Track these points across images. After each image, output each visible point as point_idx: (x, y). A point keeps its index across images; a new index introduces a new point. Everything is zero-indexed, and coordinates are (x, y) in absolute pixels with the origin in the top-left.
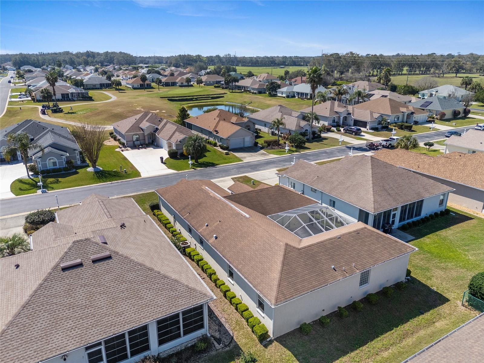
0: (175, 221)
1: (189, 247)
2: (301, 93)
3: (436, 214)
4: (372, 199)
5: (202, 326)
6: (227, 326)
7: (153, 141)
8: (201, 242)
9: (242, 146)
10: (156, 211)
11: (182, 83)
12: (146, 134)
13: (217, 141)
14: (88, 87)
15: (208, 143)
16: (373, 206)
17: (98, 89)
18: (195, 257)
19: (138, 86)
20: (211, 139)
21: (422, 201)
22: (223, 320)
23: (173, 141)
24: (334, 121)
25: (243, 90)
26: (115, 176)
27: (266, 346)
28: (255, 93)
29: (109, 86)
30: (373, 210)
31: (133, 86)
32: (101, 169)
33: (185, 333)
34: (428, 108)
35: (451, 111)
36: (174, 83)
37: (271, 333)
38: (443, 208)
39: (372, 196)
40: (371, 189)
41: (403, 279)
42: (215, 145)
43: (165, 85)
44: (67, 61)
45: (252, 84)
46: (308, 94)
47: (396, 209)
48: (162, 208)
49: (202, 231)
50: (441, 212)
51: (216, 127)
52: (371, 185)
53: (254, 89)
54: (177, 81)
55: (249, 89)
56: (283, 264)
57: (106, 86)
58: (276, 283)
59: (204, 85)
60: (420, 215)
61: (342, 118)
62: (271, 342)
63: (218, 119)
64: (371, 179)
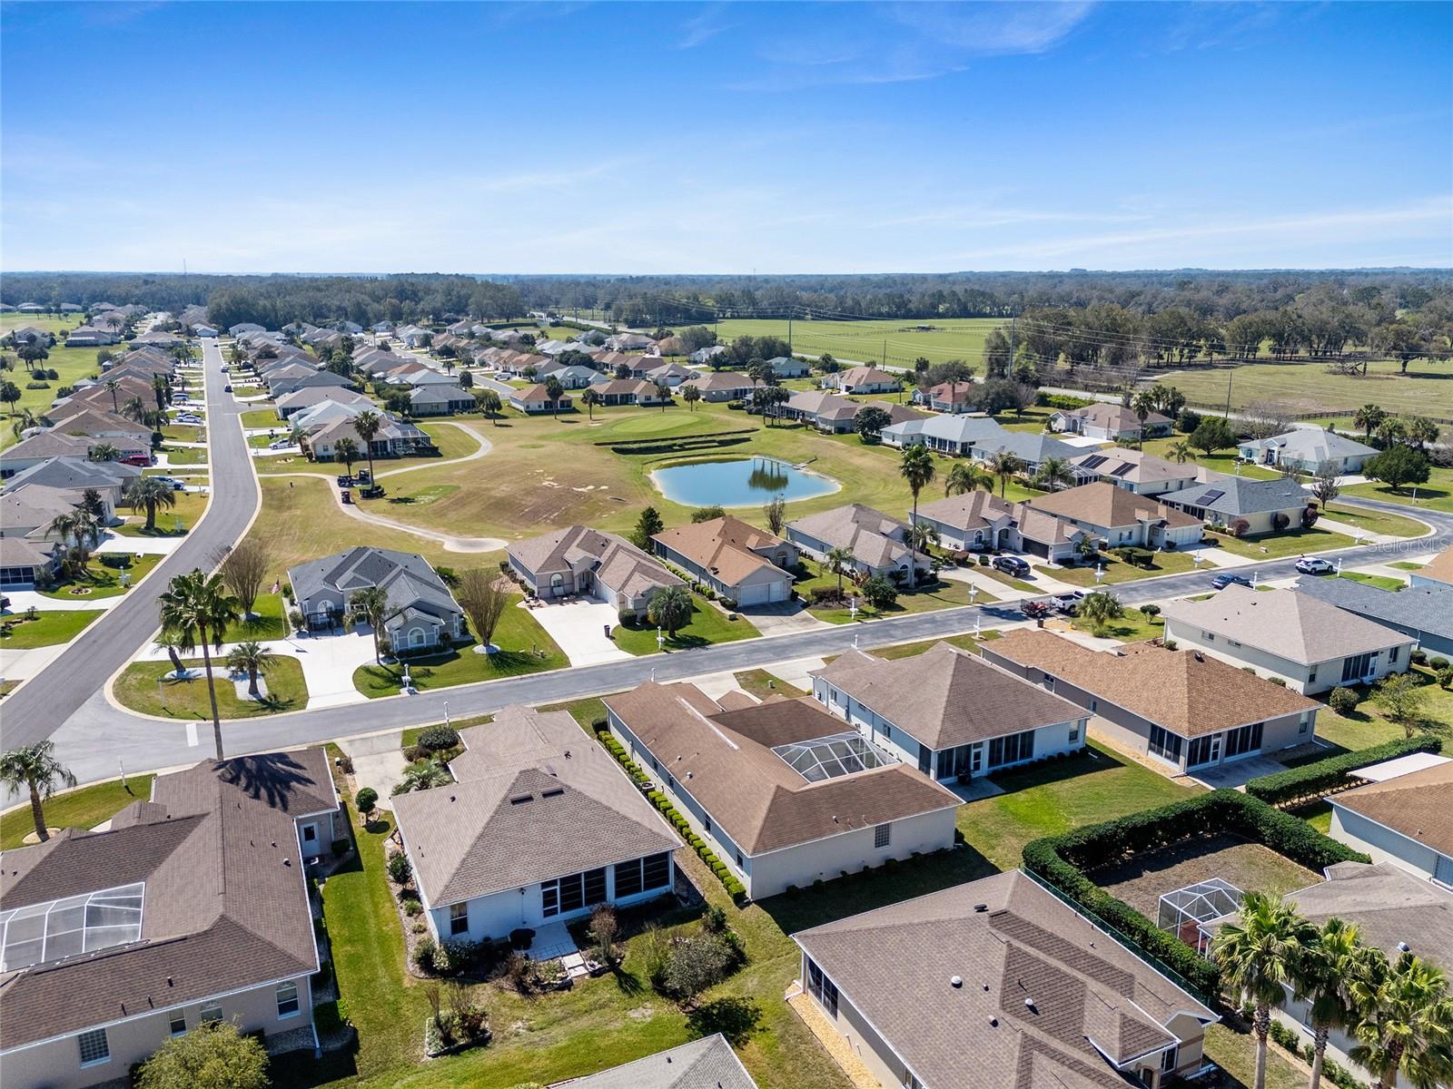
0: (633, 751)
1: (653, 790)
2: (940, 440)
3: (1061, 755)
4: (939, 728)
5: (666, 882)
6: (697, 887)
7: (588, 585)
8: (671, 783)
9: (765, 600)
10: (602, 733)
11: (648, 398)
12: (576, 574)
13: (714, 587)
14: (420, 411)
15: (698, 590)
16: (936, 738)
17: (443, 414)
18: (662, 804)
19: (540, 406)
20: (704, 584)
24: (979, 539)
25: (799, 421)
26: (524, 663)
27: (742, 908)
28: (829, 433)
29: (469, 407)
30: (935, 744)
31: (528, 407)
32: (499, 648)
33: (647, 887)
34: (1212, 507)
35: (1268, 516)
36: (627, 395)
37: (748, 895)
38: (1078, 745)
39: (940, 723)
40: (942, 711)
41: (950, 844)
42: (711, 597)
43: (605, 402)
45: (823, 407)
47: (979, 745)
48: (612, 728)
49: (671, 766)
50: (1073, 753)
51: (714, 559)
52: (944, 704)
53: (825, 421)
54: (636, 392)
55: (814, 420)
56: (770, 810)
57: (463, 405)
58: (757, 831)
59: (704, 400)
60: (1030, 754)
61: (996, 533)
62: (749, 904)
63: (719, 541)
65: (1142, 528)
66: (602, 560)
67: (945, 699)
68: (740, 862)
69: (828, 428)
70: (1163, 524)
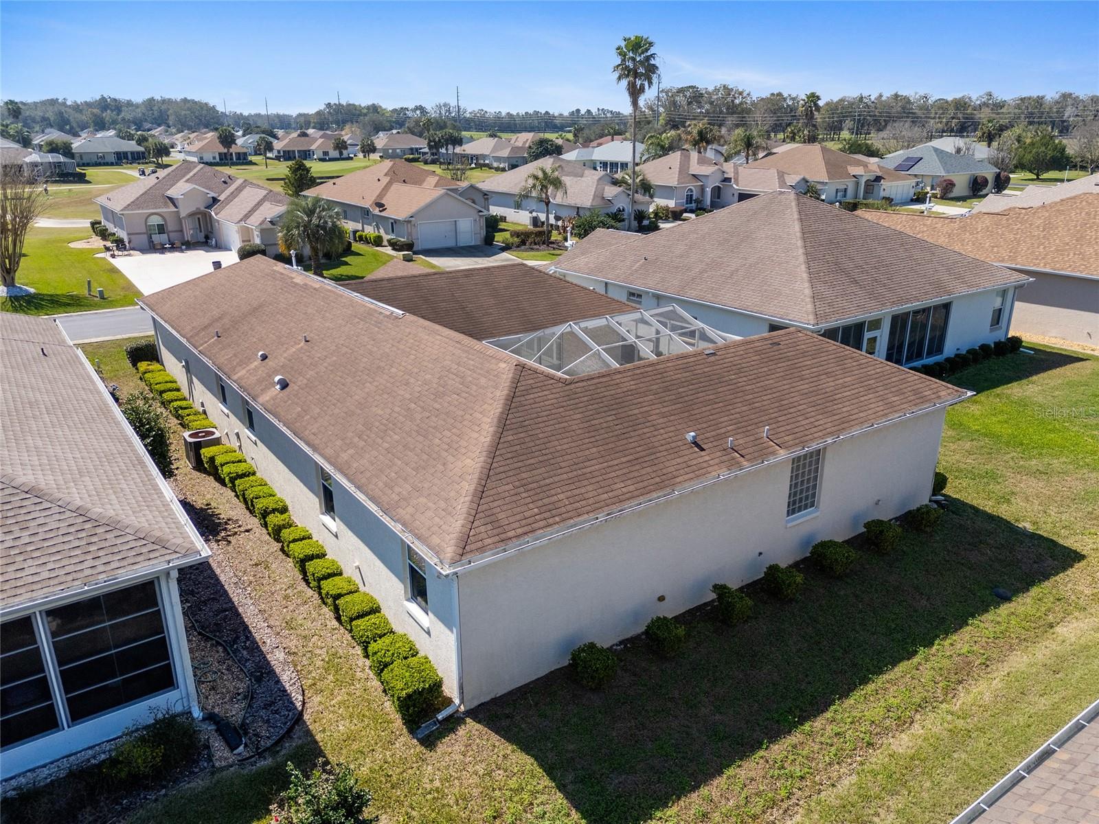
1: (217, 442)
2: (612, 164)
3: (984, 347)
4: (808, 292)
5: (165, 680)
6: (287, 677)
8: (250, 418)
9: (451, 243)
10: (143, 366)
11: (326, 153)
12: (183, 214)
13: (382, 231)
14: (85, 161)
15: (361, 239)
16: (810, 307)
17: (112, 164)
18: (226, 469)
19: (214, 158)
20: (370, 231)
21: (947, 307)
22: (276, 658)
23: (254, 221)
24: (690, 199)
25: (473, 166)
26: (69, 305)
27: (429, 742)
28: (503, 170)
29: (139, 158)
31: (201, 158)
32: (32, 290)
34: (914, 171)
35: (968, 177)
36: (305, 152)
37: (451, 689)
38: (999, 336)
39: (807, 285)
40: (803, 267)
41: (924, 498)
42: (378, 242)
43: (283, 156)
44: (52, 119)
45: (495, 149)
46: (627, 164)
47: (876, 324)
50: (997, 344)
51: (381, 195)
52: (802, 259)
53: (498, 159)
54: (313, 147)
55: (487, 162)
56: (504, 425)
57: (133, 158)
58: (468, 487)
59: (381, 157)
60: (940, 350)
61: (708, 190)
62: (453, 723)
64: (800, 243)
65: (857, 184)
66: (222, 198)
67: (801, 251)
68: (418, 587)
69: (502, 166)
70: (878, 179)
